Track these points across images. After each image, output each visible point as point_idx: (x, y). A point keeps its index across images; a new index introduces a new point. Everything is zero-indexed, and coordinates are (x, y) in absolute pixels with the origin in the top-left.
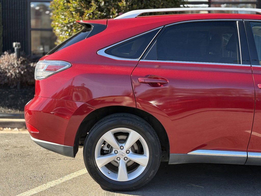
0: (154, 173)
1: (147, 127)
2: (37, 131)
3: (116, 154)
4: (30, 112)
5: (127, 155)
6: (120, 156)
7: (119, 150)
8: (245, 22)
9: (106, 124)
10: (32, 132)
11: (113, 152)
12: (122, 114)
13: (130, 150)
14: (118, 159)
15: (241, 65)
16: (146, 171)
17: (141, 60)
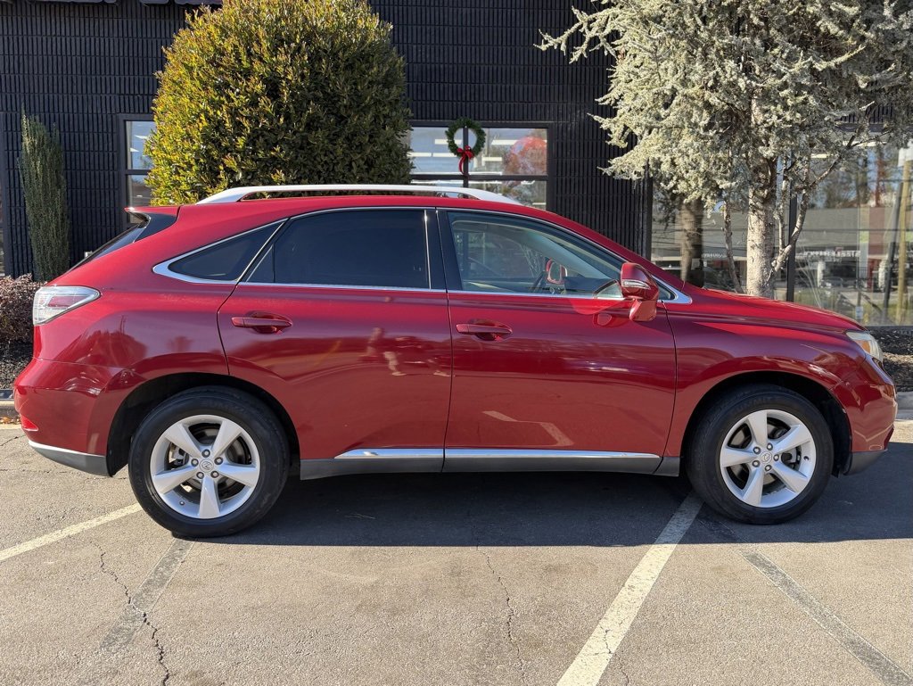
0: (270, 499)
1: (254, 412)
2: (34, 427)
3: (194, 465)
4: (22, 390)
5: (217, 468)
6: (204, 470)
7: (201, 459)
8: (441, 212)
9: (170, 409)
10: (29, 430)
11: (189, 463)
12: (204, 389)
13: (224, 457)
14: (200, 475)
15: (430, 290)
16: (255, 497)
17: (241, 284)
